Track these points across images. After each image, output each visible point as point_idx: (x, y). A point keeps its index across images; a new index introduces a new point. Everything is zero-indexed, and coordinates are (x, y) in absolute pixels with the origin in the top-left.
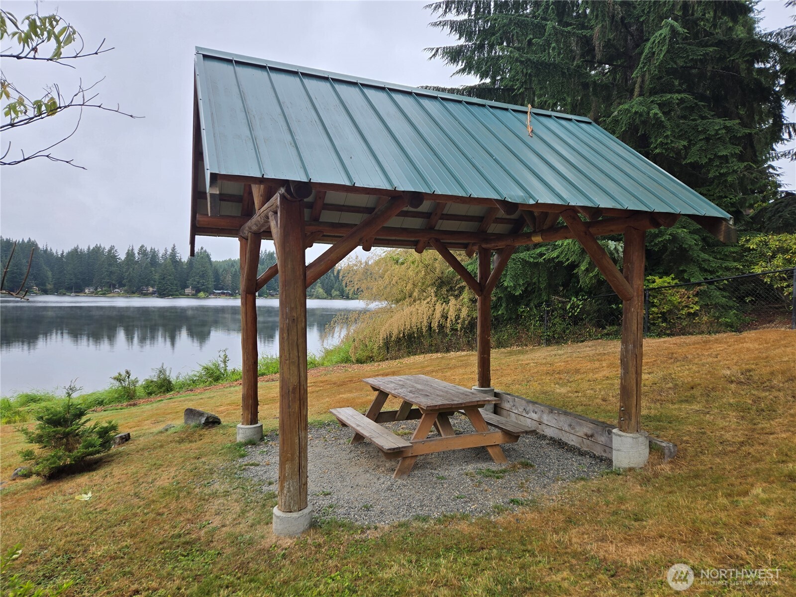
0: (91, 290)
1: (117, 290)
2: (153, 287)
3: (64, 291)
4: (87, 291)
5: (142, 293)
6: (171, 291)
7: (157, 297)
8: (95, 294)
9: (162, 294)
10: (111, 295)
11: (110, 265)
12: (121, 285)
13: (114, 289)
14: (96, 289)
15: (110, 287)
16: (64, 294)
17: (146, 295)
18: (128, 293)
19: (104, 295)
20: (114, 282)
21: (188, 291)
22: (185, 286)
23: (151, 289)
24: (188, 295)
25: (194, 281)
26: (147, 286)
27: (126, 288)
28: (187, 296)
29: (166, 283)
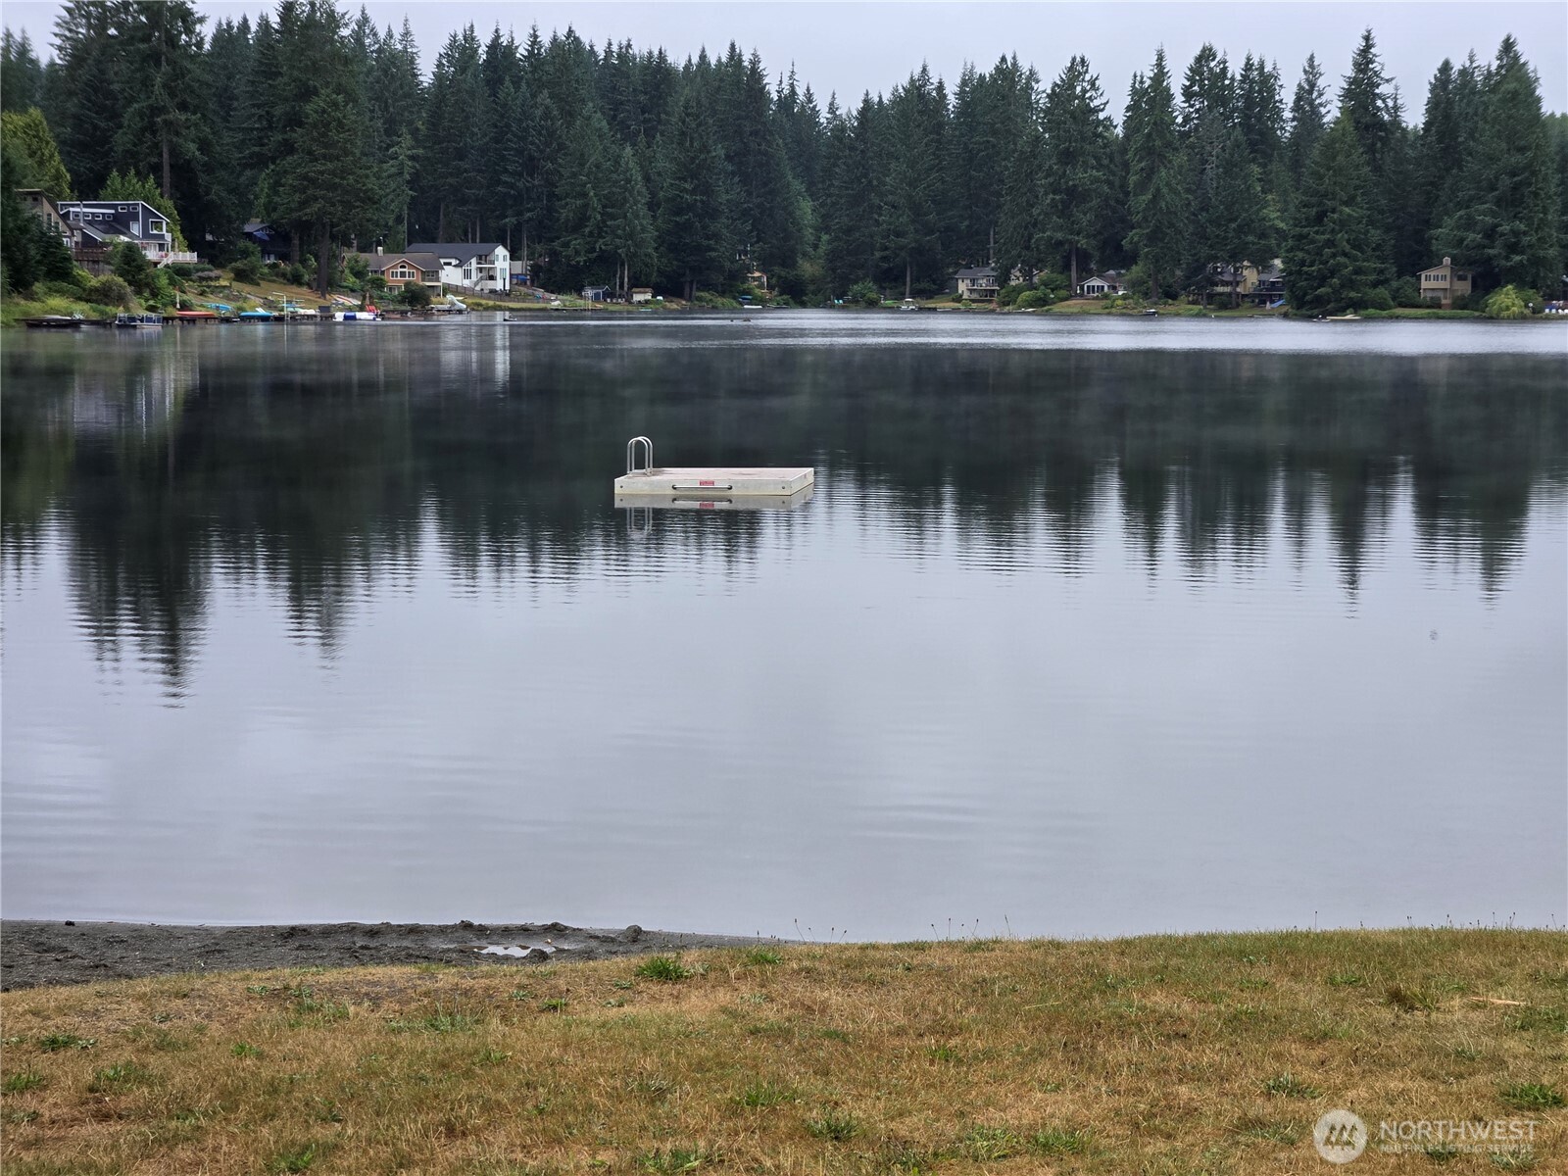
0: (983, 284)
1: (1096, 282)
2: (1262, 263)
3: (867, 287)
4: (963, 287)
5: (1211, 298)
6: (1350, 284)
7: (1286, 316)
8: (1000, 299)
9: (1308, 305)
10: (1073, 305)
11: (1068, 157)
12: (1115, 255)
13: (1081, 279)
14: (1003, 279)
15: (1067, 267)
16: (872, 305)
17: (1228, 305)
18: (1146, 295)
19: (1041, 305)
20: (1083, 242)
21: (1434, 281)
22: (1417, 259)
23: (1251, 277)
24: (1435, 304)
25: (1469, 224)
26: (1235, 257)
27: (1137, 271)
28: (1433, 310)
29: (1330, 243)
